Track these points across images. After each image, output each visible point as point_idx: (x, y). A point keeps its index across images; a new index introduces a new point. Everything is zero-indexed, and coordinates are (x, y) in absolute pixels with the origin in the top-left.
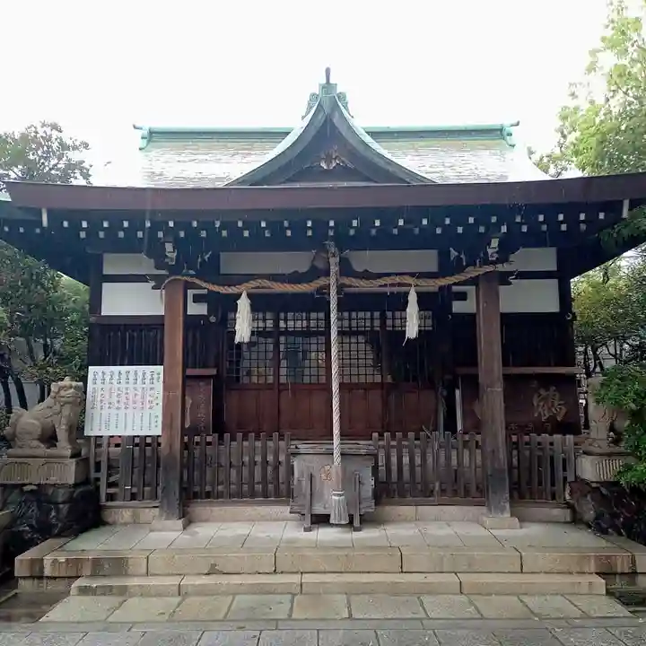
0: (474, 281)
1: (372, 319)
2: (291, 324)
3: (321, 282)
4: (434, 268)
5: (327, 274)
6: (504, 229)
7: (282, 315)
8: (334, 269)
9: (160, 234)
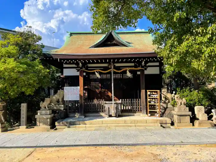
1: (120, 76)
2: (103, 77)
3: (110, 70)
6: (144, 60)
7: (101, 75)
8: (112, 68)
9: (79, 62)
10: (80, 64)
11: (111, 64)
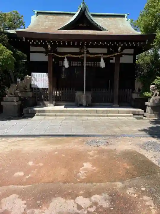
0: (115, 56)
1: (92, 64)
2: (73, 64)
3: (82, 55)
4: (106, 52)
5: (84, 53)
6: (122, 45)
7: (71, 62)
8: (85, 53)
9: (48, 43)
10: (49, 46)
11: (84, 48)
